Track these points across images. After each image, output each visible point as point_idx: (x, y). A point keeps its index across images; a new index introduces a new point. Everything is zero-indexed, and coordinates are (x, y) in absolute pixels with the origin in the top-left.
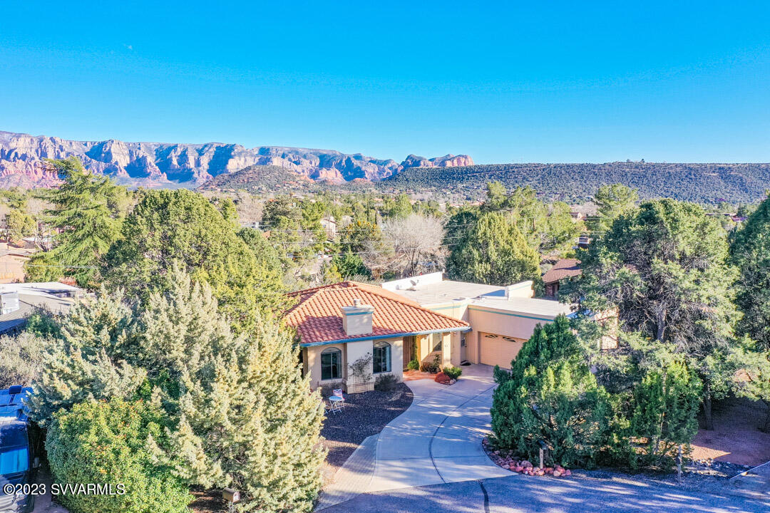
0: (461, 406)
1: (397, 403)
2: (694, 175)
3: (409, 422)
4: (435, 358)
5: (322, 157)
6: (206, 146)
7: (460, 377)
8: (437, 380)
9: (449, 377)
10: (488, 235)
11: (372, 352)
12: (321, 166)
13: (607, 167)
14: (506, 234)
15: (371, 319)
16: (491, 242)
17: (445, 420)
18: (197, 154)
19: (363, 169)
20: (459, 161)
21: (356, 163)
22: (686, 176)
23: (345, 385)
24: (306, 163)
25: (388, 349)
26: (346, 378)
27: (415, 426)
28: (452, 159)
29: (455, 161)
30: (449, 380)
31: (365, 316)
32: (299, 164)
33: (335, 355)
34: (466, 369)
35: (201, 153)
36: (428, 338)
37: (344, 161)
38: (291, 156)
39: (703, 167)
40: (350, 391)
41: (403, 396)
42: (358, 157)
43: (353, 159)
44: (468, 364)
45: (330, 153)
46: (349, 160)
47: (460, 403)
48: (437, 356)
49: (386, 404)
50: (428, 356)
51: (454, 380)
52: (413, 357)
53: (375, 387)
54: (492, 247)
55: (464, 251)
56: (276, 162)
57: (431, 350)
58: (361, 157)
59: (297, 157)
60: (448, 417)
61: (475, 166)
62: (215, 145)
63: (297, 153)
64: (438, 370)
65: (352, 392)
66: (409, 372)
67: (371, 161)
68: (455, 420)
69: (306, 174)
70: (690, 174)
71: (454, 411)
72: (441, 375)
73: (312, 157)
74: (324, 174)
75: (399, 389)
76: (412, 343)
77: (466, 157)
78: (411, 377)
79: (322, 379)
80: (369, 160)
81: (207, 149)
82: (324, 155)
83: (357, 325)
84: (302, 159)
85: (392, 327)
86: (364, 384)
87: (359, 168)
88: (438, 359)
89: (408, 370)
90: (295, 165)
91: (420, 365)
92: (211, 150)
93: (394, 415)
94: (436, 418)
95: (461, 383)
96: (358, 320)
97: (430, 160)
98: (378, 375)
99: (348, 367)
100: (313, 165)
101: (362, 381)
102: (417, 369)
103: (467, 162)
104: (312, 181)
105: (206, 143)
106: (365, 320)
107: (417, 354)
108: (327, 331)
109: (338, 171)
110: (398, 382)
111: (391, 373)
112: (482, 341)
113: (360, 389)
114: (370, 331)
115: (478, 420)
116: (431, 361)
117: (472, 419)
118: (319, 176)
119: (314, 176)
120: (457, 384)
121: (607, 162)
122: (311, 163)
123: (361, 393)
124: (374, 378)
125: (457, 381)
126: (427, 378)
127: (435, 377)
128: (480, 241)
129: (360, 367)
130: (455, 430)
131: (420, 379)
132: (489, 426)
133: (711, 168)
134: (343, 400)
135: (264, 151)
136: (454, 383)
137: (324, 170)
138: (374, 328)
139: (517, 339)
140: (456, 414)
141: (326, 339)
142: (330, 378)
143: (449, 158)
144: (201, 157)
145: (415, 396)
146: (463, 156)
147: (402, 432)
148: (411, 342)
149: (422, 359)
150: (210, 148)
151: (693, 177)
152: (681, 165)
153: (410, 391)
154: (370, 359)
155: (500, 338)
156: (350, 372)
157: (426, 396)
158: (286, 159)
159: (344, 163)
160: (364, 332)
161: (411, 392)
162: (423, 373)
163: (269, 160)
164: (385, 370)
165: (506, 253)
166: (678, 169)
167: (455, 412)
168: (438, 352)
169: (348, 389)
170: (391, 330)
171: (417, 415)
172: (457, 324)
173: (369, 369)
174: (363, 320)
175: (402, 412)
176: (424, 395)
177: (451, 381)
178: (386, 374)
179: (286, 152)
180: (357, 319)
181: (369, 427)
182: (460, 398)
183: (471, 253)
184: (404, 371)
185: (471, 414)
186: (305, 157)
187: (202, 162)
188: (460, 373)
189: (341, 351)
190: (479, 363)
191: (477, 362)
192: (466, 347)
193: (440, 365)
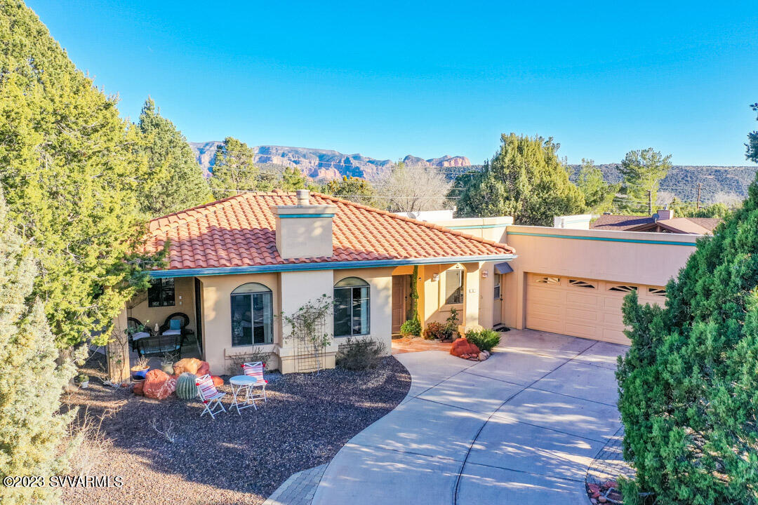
0: (511, 400)
1: (376, 394)
2: (691, 177)
3: (402, 435)
4: (449, 315)
5: (321, 157)
6: (207, 144)
7: (495, 349)
8: (455, 352)
9: (477, 347)
10: (518, 162)
11: (330, 293)
12: (320, 165)
13: (604, 169)
14: (543, 163)
15: (328, 231)
16: (523, 171)
17: (480, 431)
18: (198, 153)
19: (362, 169)
20: (456, 162)
21: (355, 163)
22: (683, 178)
23: (277, 356)
24: (305, 162)
25: (363, 292)
26: (279, 345)
27: (414, 446)
28: (449, 160)
29: (453, 162)
30: (478, 353)
31: (318, 223)
32: (299, 163)
33: (258, 299)
34: (504, 337)
35: (202, 152)
36: (437, 279)
37: (342, 161)
38: (290, 155)
39: (699, 170)
40: (287, 368)
41: (389, 380)
42: (357, 157)
43: (352, 160)
44: (506, 329)
45: (329, 153)
46: (347, 160)
47: (507, 396)
48: (453, 312)
49: (354, 394)
50: (438, 313)
51: (486, 353)
52: (411, 314)
53: (337, 363)
54: (523, 178)
55: (483, 185)
56: (276, 160)
57: (443, 301)
58: (360, 157)
59: (296, 155)
60: (485, 423)
61: (473, 166)
62: (216, 144)
63: (297, 152)
64: (454, 336)
65: (291, 370)
66: (404, 339)
67: (369, 162)
68: (504, 432)
69: (306, 173)
70: (686, 176)
71: (497, 410)
72: (462, 343)
73: (311, 157)
74: (323, 173)
75: (383, 367)
76: (409, 292)
77: (463, 158)
78: (407, 347)
79: (234, 344)
80: (367, 160)
81: (208, 147)
82: (324, 155)
83: (301, 239)
84: (302, 159)
85: (371, 249)
86: (316, 355)
87: (358, 168)
88: (455, 317)
89: (401, 337)
90: (294, 164)
91: (424, 327)
92: (213, 148)
93: (368, 417)
94: (461, 427)
95: (500, 358)
96: (302, 230)
97: (428, 161)
98: (343, 340)
99: (284, 321)
100: (312, 165)
101: (311, 350)
102: (417, 334)
103: (464, 163)
104: (311, 179)
105: (207, 141)
106: (318, 231)
107: (419, 310)
108: (242, 250)
109: (336, 171)
110: (382, 354)
111: (368, 338)
112: (531, 289)
113: (307, 366)
114: (328, 253)
115: (557, 431)
116: (443, 321)
117: (540, 429)
118: (318, 175)
119: (314, 174)
120: (493, 360)
121: (604, 164)
122: (310, 163)
123: (310, 374)
124: (335, 345)
125: (491, 354)
126: (435, 349)
127: (451, 347)
128: (507, 171)
129: (307, 321)
130: (508, 456)
131: (422, 350)
132: (584, 445)
133: (707, 170)
134: (264, 383)
135: (264, 150)
136: (487, 358)
137: (323, 170)
138: (336, 250)
139: (597, 281)
140: (505, 418)
141: (236, 261)
142: (249, 343)
143: (446, 159)
144: (202, 156)
145: (415, 380)
146: (460, 157)
147: (383, 459)
148: (406, 287)
149: (427, 316)
150: (211, 147)
151: (689, 179)
152: (678, 167)
153: (404, 371)
154: (326, 307)
155: (565, 283)
156: (287, 329)
157: (438, 382)
158: (286, 158)
159: (342, 164)
160: (315, 254)
161: (406, 372)
162: (428, 341)
163: (269, 159)
164: (358, 332)
165: (544, 187)
166: (674, 172)
167: (498, 414)
168: (456, 306)
169: (284, 363)
170: (369, 253)
171: (418, 419)
172: (492, 249)
173: (326, 326)
174: (313, 230)
175: (386, 411)
176: (431, 379)
177: (482, 355)
178: (360, 338)
179: (286, 152)
180: (300, 226)
181: (307, 446)
182: (504, 386)
183: (491, 188)
184: (393, 338)
185: (535, 418)
186: (304, 156)
187: (203, 161)
188: (496, 342)
189: (271, 291)
190: (525, 328)
191: (520, 326)
192: (501, 300)
193: (459, 326)
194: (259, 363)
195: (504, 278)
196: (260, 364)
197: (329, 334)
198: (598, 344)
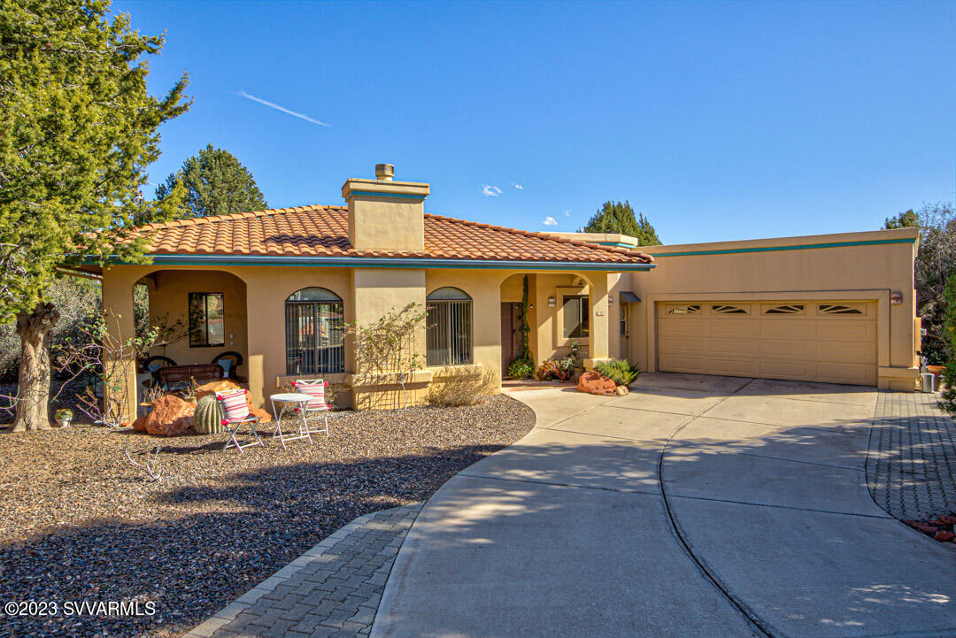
8: (584, 389)
26: (352, 372)
31: (404, 205)
51: (624, 388)
64: (577, 374)
86: (401, 384)
98: (439, 370)
102: (529, 375)
107: (531, 345)
111: (471, 368)
112: (661, 322)
123: (394, 410)
125: (630, 391)
136: (626, 393)
139: (750, 303)
145: (540, 414)
154: (416, 319)
155: (707, 310)
160: (403, 248)
168: (577, 340)
169: (358, 396)
177: (620, 389)
178: (460, 368)
182: (664, 416)
189: (341, 300)
190: (658, 370)
191: (652, 368)
192: (628, 337)
193: (585, 360)
194: (319, 380)
195: (630, 307)
196: (320, 382)
197: (421, 354)
198: (755, 381)
